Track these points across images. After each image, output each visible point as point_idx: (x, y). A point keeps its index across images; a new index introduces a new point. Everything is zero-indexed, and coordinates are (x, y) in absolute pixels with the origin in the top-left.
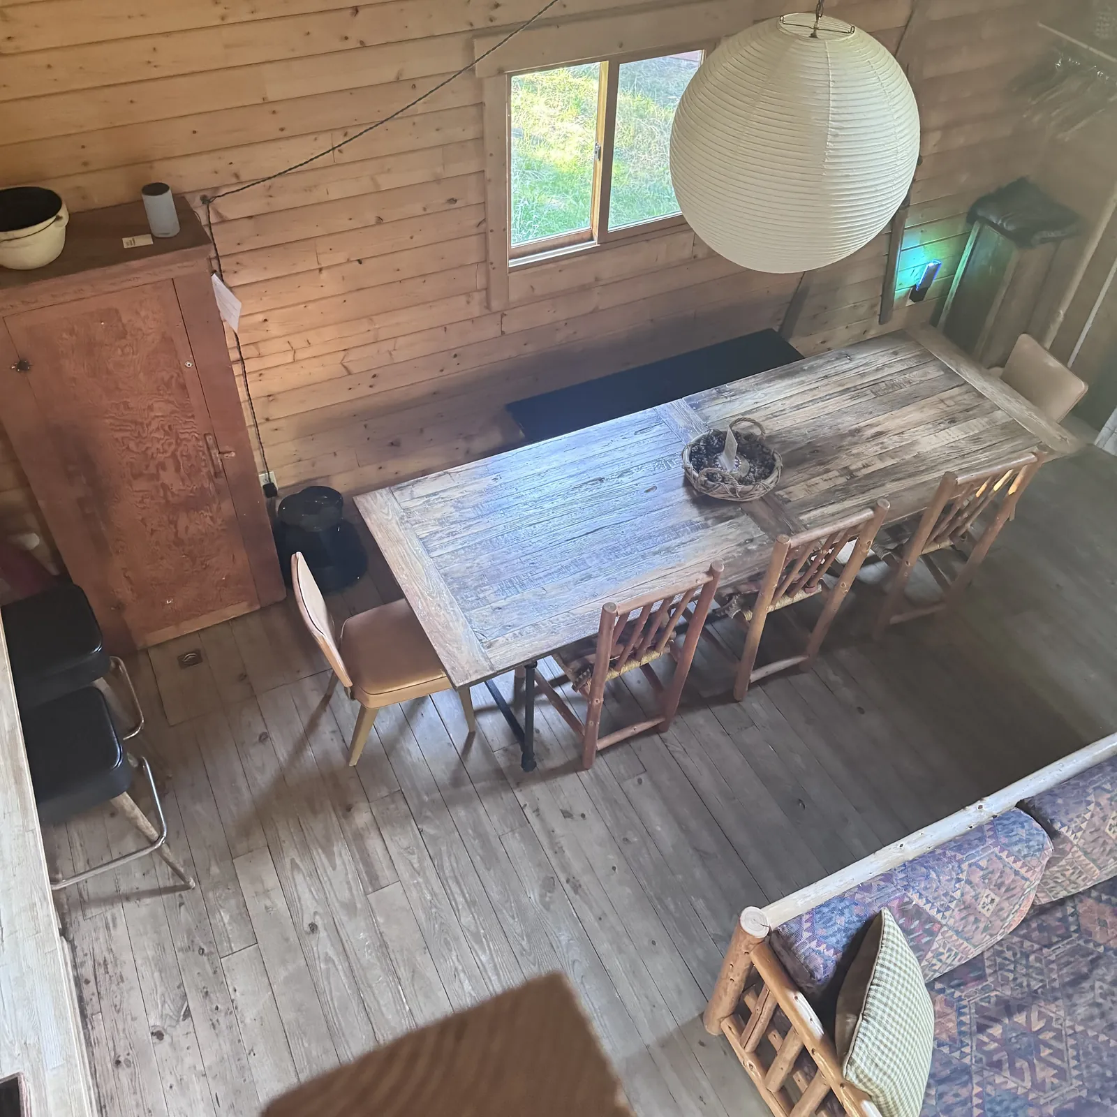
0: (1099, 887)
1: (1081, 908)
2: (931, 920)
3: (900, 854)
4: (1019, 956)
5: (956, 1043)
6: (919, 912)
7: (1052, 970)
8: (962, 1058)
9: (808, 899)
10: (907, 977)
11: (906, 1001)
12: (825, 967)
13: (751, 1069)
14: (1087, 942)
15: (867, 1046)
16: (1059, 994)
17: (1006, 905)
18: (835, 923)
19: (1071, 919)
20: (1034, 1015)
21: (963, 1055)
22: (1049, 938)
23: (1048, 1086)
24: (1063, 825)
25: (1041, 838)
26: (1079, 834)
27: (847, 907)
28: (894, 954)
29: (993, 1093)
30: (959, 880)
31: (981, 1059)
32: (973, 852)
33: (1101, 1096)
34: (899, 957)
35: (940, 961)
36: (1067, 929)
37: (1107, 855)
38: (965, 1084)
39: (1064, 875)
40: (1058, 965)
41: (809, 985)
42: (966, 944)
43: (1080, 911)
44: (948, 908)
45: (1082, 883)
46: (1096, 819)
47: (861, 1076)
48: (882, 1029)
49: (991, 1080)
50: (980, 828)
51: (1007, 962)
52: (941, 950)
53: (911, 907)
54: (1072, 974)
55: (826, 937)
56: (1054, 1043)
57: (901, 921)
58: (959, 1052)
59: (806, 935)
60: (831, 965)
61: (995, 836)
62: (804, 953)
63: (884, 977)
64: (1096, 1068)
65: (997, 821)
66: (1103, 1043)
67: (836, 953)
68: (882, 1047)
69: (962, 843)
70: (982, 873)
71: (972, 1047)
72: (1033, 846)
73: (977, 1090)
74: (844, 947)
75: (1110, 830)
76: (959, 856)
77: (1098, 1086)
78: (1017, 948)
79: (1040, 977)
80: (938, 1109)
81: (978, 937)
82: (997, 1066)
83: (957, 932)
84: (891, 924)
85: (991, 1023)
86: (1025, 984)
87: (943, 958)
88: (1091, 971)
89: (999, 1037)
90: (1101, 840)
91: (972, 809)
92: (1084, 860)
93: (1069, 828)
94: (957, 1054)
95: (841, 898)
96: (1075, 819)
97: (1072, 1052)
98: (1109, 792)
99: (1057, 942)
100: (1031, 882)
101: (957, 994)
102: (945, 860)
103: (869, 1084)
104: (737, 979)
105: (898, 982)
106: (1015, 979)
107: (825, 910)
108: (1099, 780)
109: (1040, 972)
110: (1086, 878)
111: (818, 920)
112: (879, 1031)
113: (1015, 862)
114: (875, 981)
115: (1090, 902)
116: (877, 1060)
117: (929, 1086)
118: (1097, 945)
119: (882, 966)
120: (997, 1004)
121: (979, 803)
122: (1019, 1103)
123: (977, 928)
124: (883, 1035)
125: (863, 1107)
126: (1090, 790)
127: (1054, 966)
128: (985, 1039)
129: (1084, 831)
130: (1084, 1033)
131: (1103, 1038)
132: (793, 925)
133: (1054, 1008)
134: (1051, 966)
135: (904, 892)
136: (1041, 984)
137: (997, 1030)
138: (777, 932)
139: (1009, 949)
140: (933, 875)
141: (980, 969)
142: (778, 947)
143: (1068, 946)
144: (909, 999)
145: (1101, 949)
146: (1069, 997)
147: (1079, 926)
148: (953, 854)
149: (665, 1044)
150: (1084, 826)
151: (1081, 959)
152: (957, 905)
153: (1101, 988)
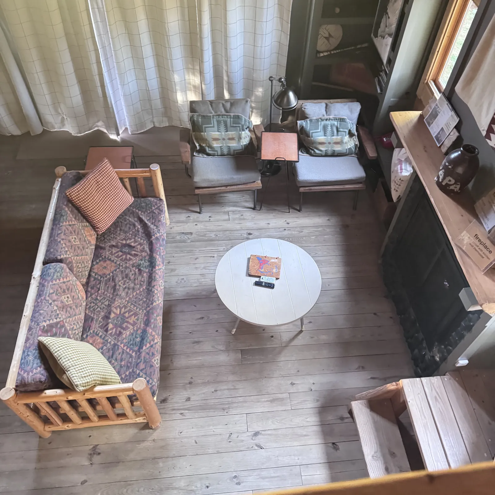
0: (94, 260)
1: (96, 271)
2: (57, 323)
3: (27, 319)
4: (95, 301)
5: (105, 343)
6: (51, 326)
7: (106, 294)
8: (110, 344)
9: (16, 365)
10: (66, 346)
11: (73, 351)
12: (42, 375)
13: (69, 427)
14: (106, 277)
15: (76, 376)
16: (114, 298)
17: (73, 294)
18: (30, 360)
19: (96, 276)
20: (115, 310)
21: (110, 343)
22: (97, 288)
23: (136, 321)
24: (60, 256)
25: (58, 266)
26: (68, 253)
27: (28, 351)
28: (55, 345)
29: (127, 341)
30: (51, 304)
31: (115, 338)
32: (45, 292)
33: (149, 307)
34: (58, 344)
35: (75, 330)
36: (99, 280)
37: (84, 249)
38: (118, 348)
39: (80, 268)
40: (106, 291)
41: (45, 385)
42: (76, 317)
43: (97, 272)
44: (58, 315)
45: (87, 264)
46: (68, 244)
47: (84, 385)
48: (75, 367)
49: (122, 339)
50: (40, 283)
51: (94, 307)
52: (71, 327)
53: (46, 328)
54: (112, 289)
55: (32, 367)
56: (126, 310)
57: (49, 334)
58: (108, 344)
59: (25, 375)
60: (43, 372)
61: (46, 280)
62: (31, 380)
63: (60, 354)
64: (141, 302)
65: (42, 276)
66: (136, 295)
67: (40, 367)
68: (81, 371)
69: (39, 294)
70: (54, 294)
71: (110, 338)
72: (59, 270)
73: (122, 345)
74: (41, 363)
75: (75, 242)
76: (43, 298)
77: (145, 305)
78: (92, 301)
79: (106, 299)
80: (119, 363)
81: (77, 311)
82: (120, 333)
83: (70, 317)
84: (45, 339)
85: (107, 327)
86: (104, 306)
87: (75, 328)
88: (115, 282)
89: (113, 327)
90: (76, 248)
91: (32, 281)
92: (79, 258)
93: (63, 254)
94: (108, 345)
95: (24, 352)
96: (62, 250)
97: (132, 306)
98: (61, 233)
99: (100, 286)
100: (72, 280)
101: (92, 331)
102: (40, 303)
103: (89, 384)
104: (28, 414)
105: (65, 350)
106: (101, 308)
107: (23, 361)
108: (55, 233)
109: (105, 298)
110: (86, 262)
111: (24, 366)
112: (75, 368)
113: (60, 280)
114: (59, 358)
115: (96, 267)
116: (83, 376)
117: (110, 362)
118: (109, 274)
119: (56, 352)
120: (103, 320)
121: (32, 277)
122: (134, 334)
123: (74, 309)
124: (77, 368)
125: (96, 391)
126: (56, 238)
127: (106, 293)
128: (111, 332)
129: (69, 251)
130: (130, 298)
131: (135, 294)
132: (19, 378)
133: (116, 302)
134: (105, 293)
135: (39, 327)
136: (108, 301)
137: (111, 326)
138: (16, 386)
139: (91, 303)
140: (42, 312)
141: (90, 318)
142: (22, 389)
143: (104, 284)
144: (74, 350)
145: (111, 274)
146: (117, 295)
147: (100, 275)
148: (40, 299)
149: (39, 459)
150: (66, 249)
151: (110, 283)
152: (59, 311)
153: (121, 283)
